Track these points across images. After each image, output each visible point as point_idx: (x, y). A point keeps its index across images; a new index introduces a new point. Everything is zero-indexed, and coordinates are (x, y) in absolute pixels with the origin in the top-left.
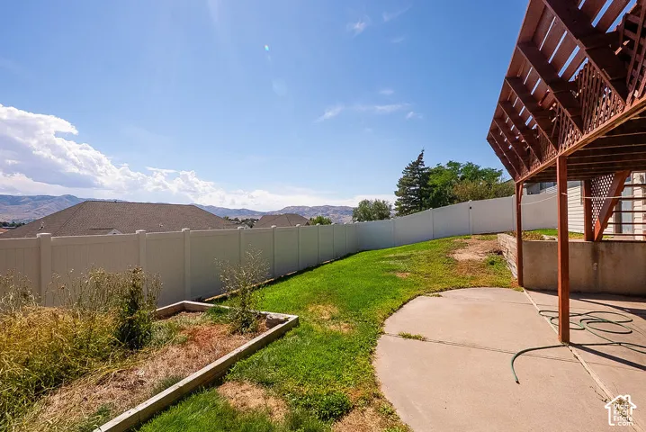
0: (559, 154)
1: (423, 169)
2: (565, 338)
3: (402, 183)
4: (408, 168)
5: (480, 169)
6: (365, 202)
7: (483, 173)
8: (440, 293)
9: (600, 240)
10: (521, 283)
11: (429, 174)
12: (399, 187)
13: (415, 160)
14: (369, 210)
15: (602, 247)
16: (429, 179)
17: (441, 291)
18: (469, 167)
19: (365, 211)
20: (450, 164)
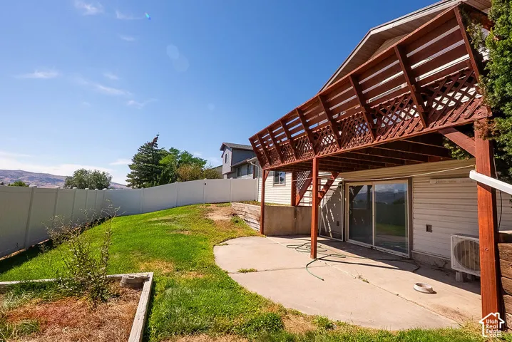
0: (317, 156)
1: (156, 150)
2: (315, 257)
3: (136, 159)
4: (144, 147)
5: (193, 157)
6: (83, 172)
7: (196, 161)
8: (226, 242)
9: (297, 206)
10: (263, 233)
11: (161, 154)
12: (135, 162)
13: (151, 141)
14: (86, 180)
15: (298, 209)
16: (161, 159)
17: (225, 240)
18: (186, 154)
19: (81, 180)
20: (172, 149)
